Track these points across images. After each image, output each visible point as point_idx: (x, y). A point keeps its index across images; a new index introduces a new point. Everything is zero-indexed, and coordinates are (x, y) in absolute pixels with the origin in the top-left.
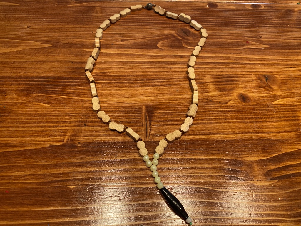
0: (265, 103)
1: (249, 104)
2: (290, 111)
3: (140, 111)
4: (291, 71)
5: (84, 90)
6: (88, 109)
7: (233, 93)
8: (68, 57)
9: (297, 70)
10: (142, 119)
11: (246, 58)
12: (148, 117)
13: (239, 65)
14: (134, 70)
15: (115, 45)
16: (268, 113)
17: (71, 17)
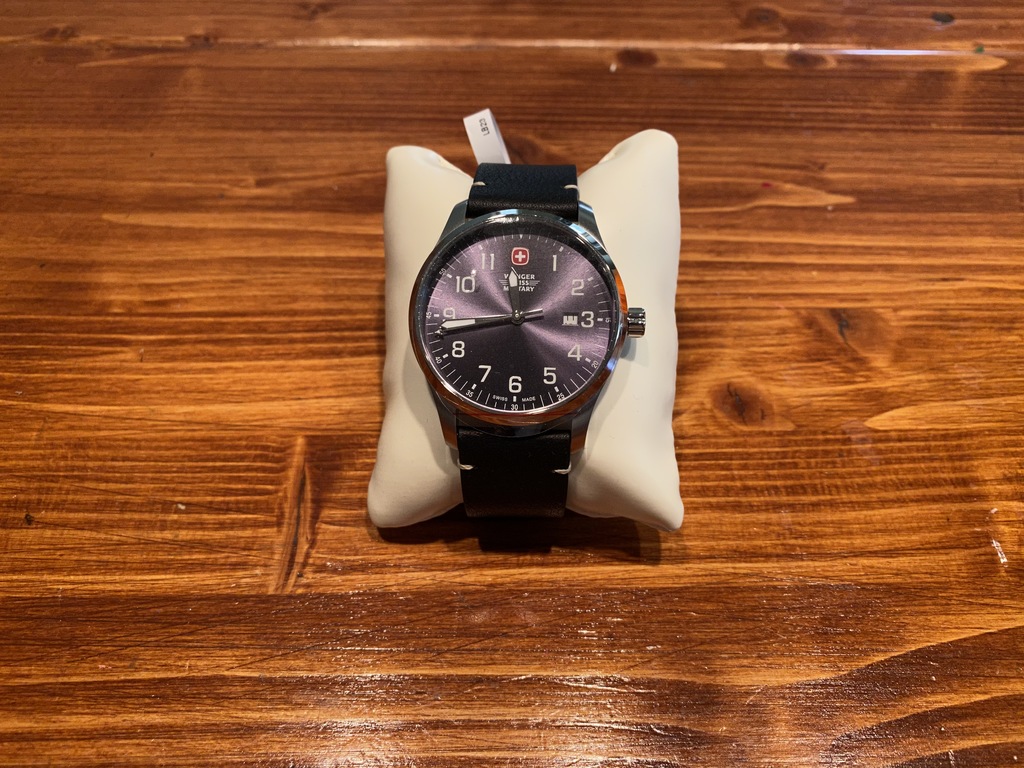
0: (832, 423)
1: (762, 429)
2: (941, 459)
3: (278, 460)
4: (943, 294)
5: (62, 370)
6: (60, 452)
7: (697, 382)
8: (31, 246)
9: (970, 290)
10: (280, 494)
11: (761, 244)
12: (314, 483)
13: (727, 272)
14: (289, 290)
15: (231, 198)
16: (844, 467)
17: (82, 104)
